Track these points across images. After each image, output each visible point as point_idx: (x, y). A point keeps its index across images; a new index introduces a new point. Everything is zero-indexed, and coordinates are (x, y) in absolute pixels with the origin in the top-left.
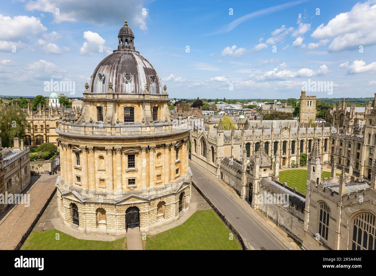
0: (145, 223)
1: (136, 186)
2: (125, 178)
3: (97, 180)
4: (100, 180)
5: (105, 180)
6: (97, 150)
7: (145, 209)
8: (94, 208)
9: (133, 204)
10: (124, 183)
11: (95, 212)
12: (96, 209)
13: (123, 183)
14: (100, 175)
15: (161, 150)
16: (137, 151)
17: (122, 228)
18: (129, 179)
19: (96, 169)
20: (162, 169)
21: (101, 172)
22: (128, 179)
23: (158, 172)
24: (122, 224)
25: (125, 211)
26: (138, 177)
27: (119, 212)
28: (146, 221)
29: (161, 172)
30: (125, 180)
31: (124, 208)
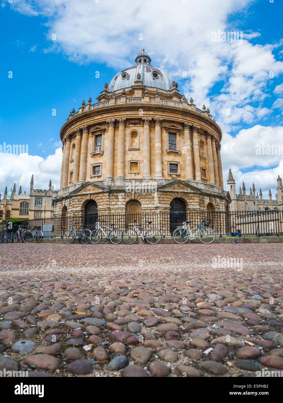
1: (180, 174)
2: (165, 161)
3: (126, 164)
4: (131, 163)
5: (139, 162)
6: (129, 125)
7: (195, 204)
8: (123, 200)
11: (124, 206)
12: (126, 201)
14: (131, 156)
15: (203, 139)
16: (180, 127)
18: (171, 162)
19: (127, 149)
20: (205, 162)
21: (133, 152)
22: (169, 163)
23: (202, 164)
25: (169, 202)
26: (182, 163)
27: (162, 202)
29: (205, 166)
30: (166, 163)
31: (168, 197)
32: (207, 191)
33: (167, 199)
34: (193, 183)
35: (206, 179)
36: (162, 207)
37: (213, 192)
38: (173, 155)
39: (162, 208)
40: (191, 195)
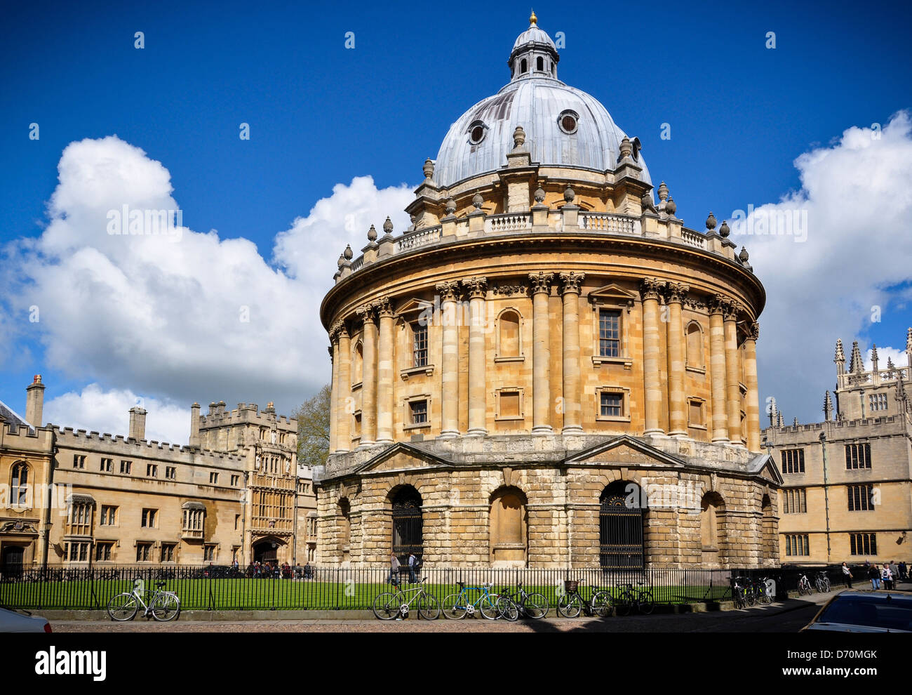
0: (438, 552)
1: (429, 425)
2: (402, 398)
4: (355, 416)
6: (353, 331)
7: (437, 495)
8: (334, 499)
9: (403, 474)
10: (397, 414)
12: (338, 501)
13: (397, 417)
14: (355, 402)
15: (519, 301)
17: (372, 558)
18: (411, 400)
20: (522, 372)
22: (407, 402)
23: (507, 378)
24: (374, 545)
25: (384, 498)
26: (435, 395)
27: (369, 500)
28: (438, 544)
29: (518, 382)
30: (400, 404)
31: (381, 486)
32: (491, 454)
33: (378, 492)
34: (445, 443)
35: (521, 417)
36: (367, 511)
37: (522, 454)
38: (416, 381)
39: (369, 513)
40: (428, 476)
